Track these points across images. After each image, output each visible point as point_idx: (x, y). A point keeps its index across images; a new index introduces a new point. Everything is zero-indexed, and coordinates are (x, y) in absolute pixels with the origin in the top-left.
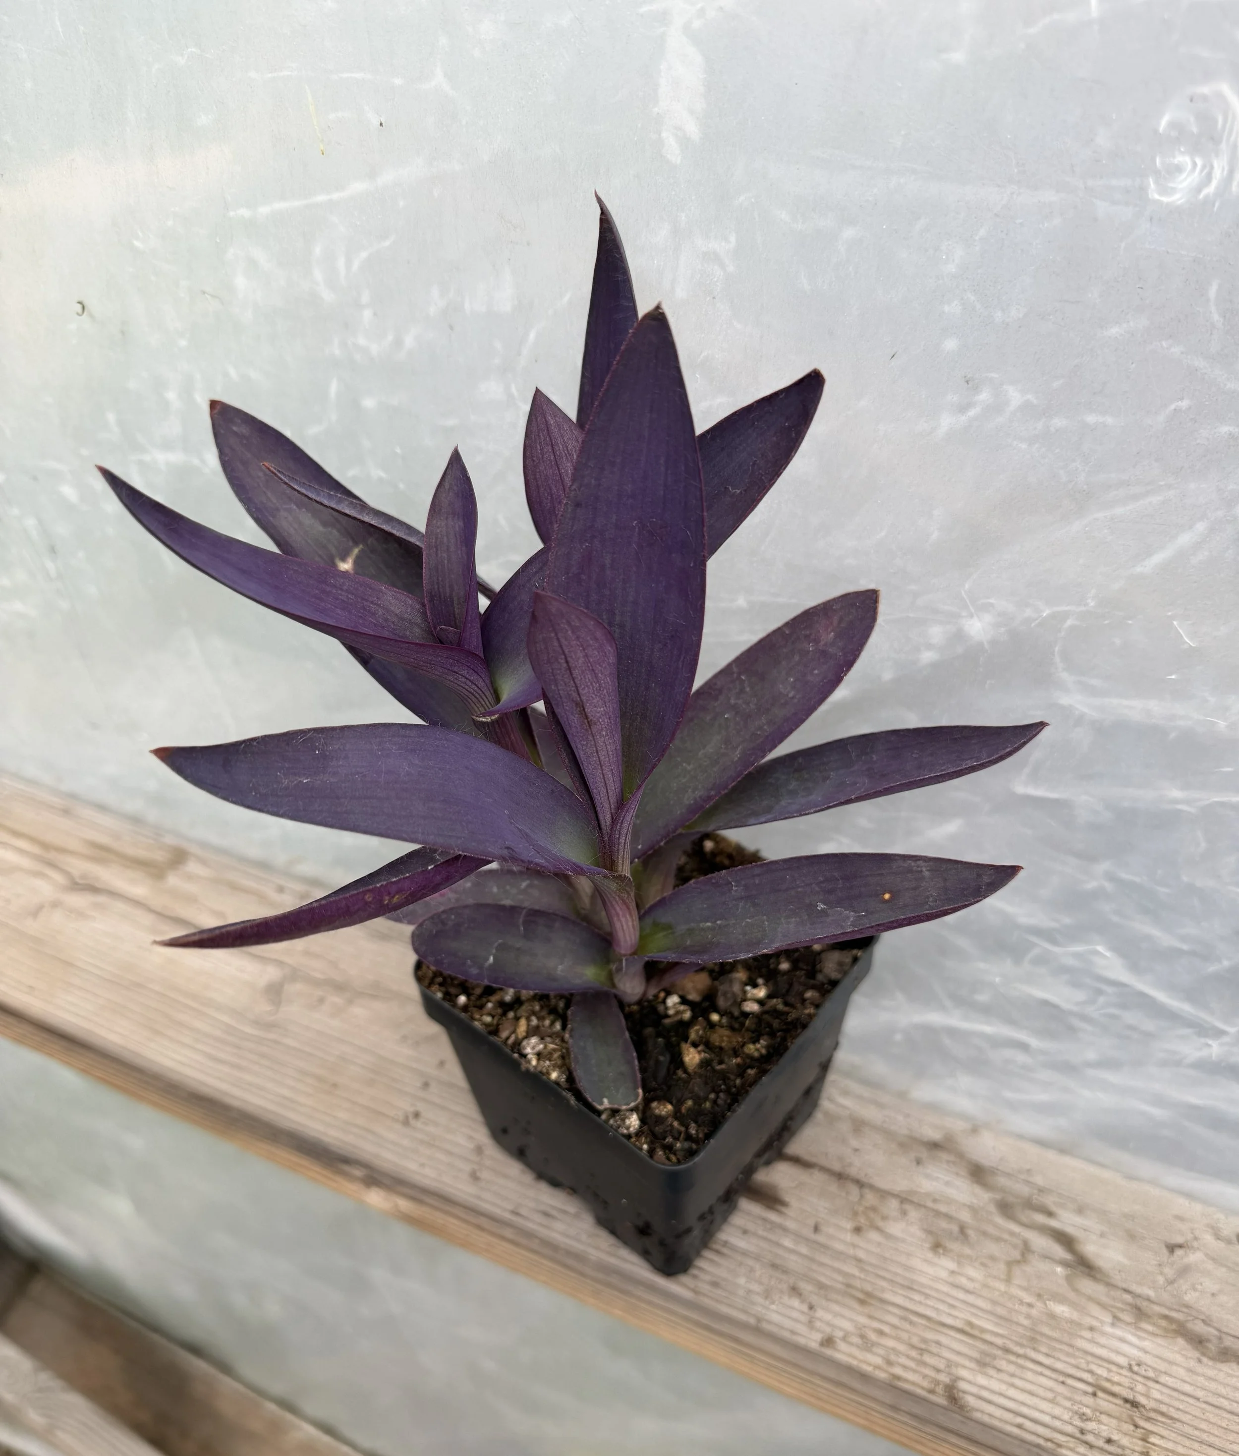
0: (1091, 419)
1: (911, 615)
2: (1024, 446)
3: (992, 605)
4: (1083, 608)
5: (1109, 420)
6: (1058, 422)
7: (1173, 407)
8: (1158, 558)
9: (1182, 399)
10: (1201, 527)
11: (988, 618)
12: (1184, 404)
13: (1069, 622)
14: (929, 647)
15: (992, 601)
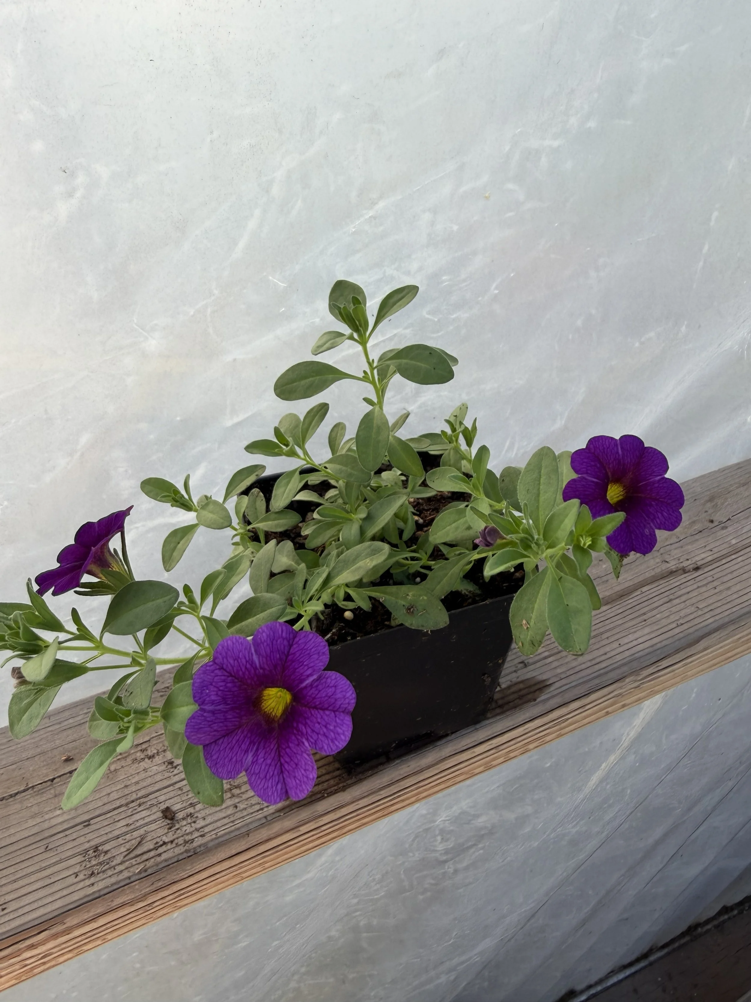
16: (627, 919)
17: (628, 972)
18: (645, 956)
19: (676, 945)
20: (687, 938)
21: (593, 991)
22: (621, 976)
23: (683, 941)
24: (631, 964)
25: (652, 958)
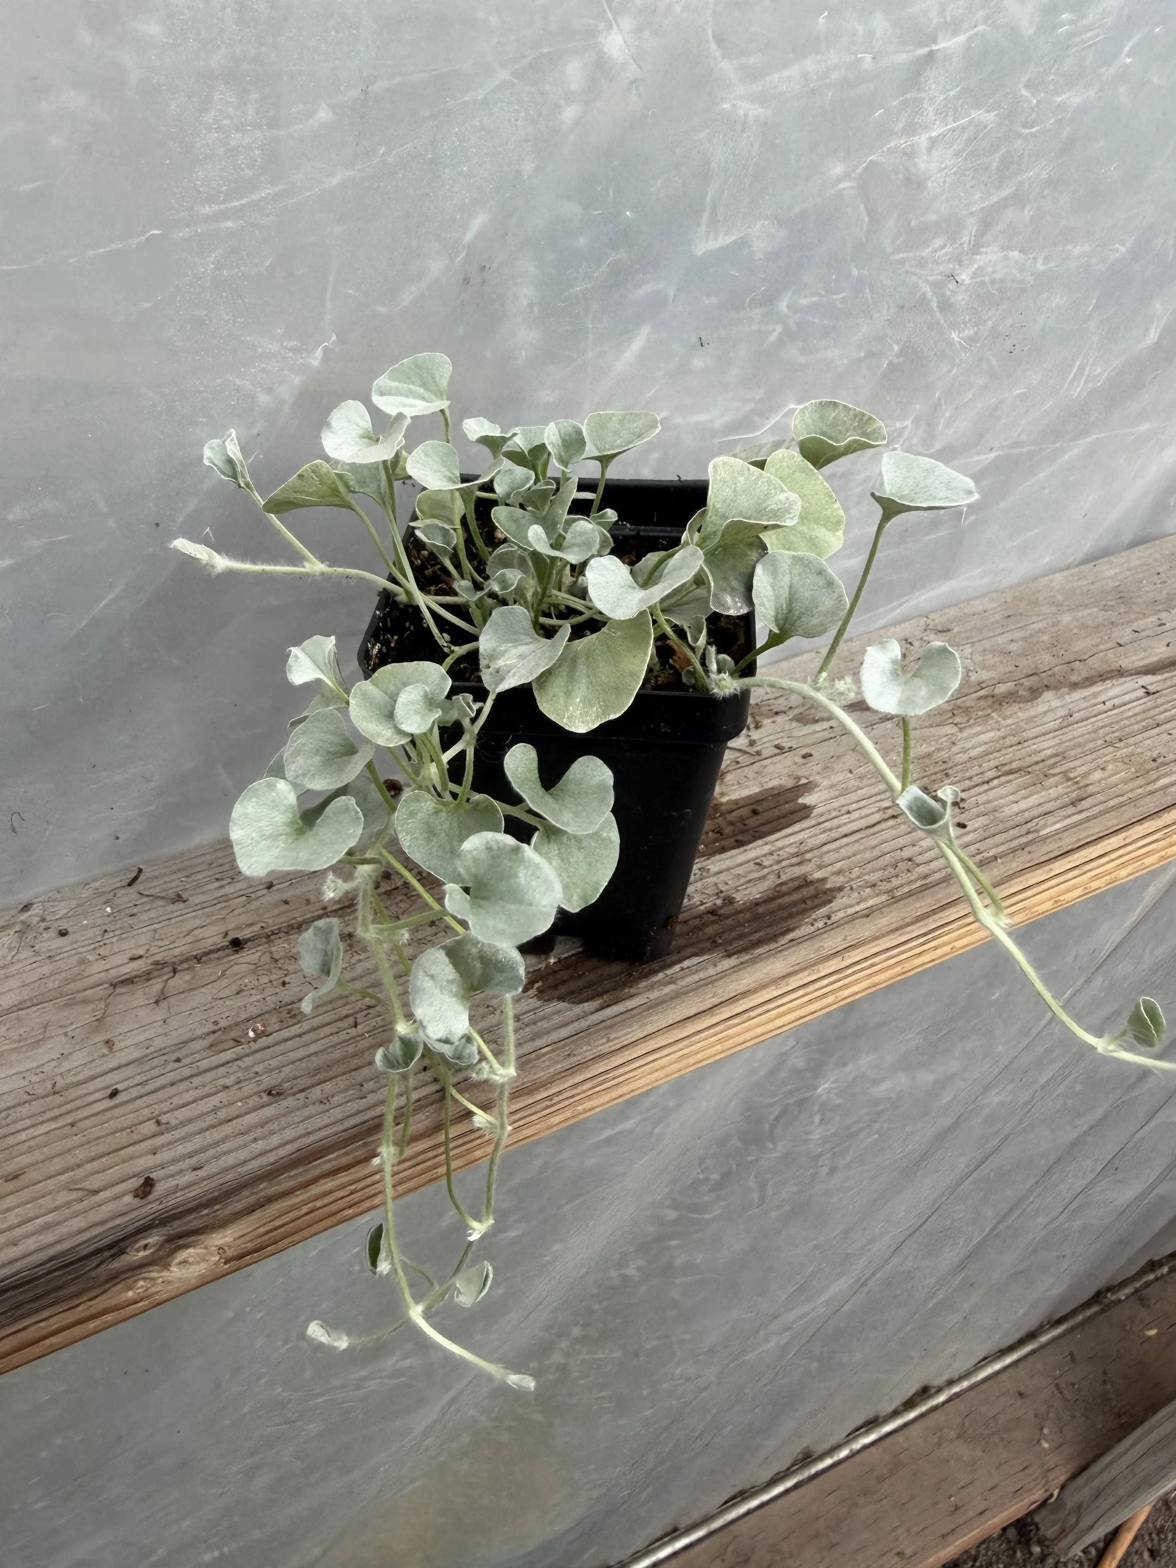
16: (1022, 1272)
17: (1009, 1360)
18: (1031, 1336)
19: (1080, 1318)
20: (1095, 1309)
21: (956, 1389)
22: (997, 1366)
23: (1088, 1313)
24: (1011, 1349)
25: (1044, 1339)
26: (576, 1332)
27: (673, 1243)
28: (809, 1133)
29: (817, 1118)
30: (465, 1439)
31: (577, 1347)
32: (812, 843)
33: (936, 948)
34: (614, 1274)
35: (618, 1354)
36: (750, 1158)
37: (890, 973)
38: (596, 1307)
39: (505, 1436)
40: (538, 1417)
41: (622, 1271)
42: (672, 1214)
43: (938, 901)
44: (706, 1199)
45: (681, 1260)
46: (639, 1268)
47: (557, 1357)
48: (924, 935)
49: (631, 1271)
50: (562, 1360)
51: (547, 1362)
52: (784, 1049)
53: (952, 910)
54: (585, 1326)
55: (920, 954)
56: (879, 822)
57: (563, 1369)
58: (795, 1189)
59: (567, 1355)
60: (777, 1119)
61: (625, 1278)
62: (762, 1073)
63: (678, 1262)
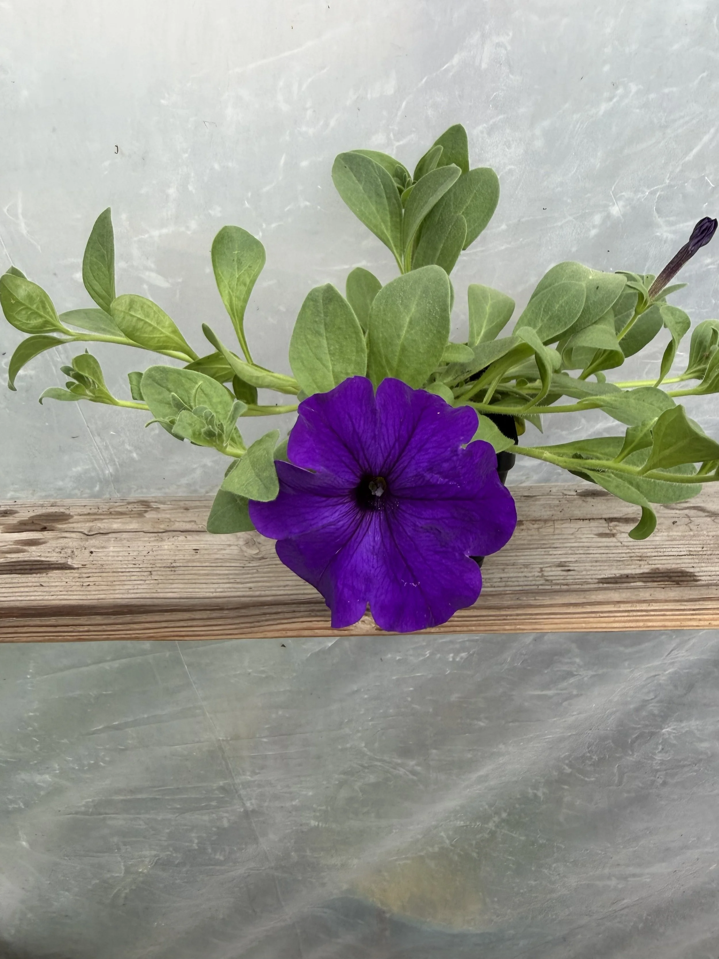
0: (666, 90)
1: (587, 211)
2: (638, 111)
3: (623, 196)
4: (664, 185)
5: (674, 89)
6: (652, 96)
7: (700, 77)
8: (695, 151)
9: (704, 72)
10: (712, 130)
11: (621, 203)
12: (705, 74)
13: (658, 194)
14: (594, 227)
15: (623, 194)
26: (504, 815)
27: (566, 787)
28: (655, 754)
29: (660, 747)
30: (436, 849)
31: (503, 824)
32: (649, 554)
33: (700, 620)
34: (530, 791)
35: (523, 838)
36: (618, 755)
37: (674, 623)
38: (517, 806)
39: (456, 858)
40: (475, 855)
41: (535, 791)
42: (568, 770)
43: (701, 594)
44: (589, 769)
45: (567, 799)
46: (544, 794)
47: (491, 825)
48: (694, 610)
49: (540, 794)
50: (493, 829)
51: (486, 826)
52: (647, 698)
53: (709, 603)
54: (509, 815)
55: (691, 619)
56: (685, 555)
57: (493, 834)
58: (641, 785)
59: (497, 826)
60: (637, 738)
61: (535, 795)
62: (632, 706)
63: (566, 799)
